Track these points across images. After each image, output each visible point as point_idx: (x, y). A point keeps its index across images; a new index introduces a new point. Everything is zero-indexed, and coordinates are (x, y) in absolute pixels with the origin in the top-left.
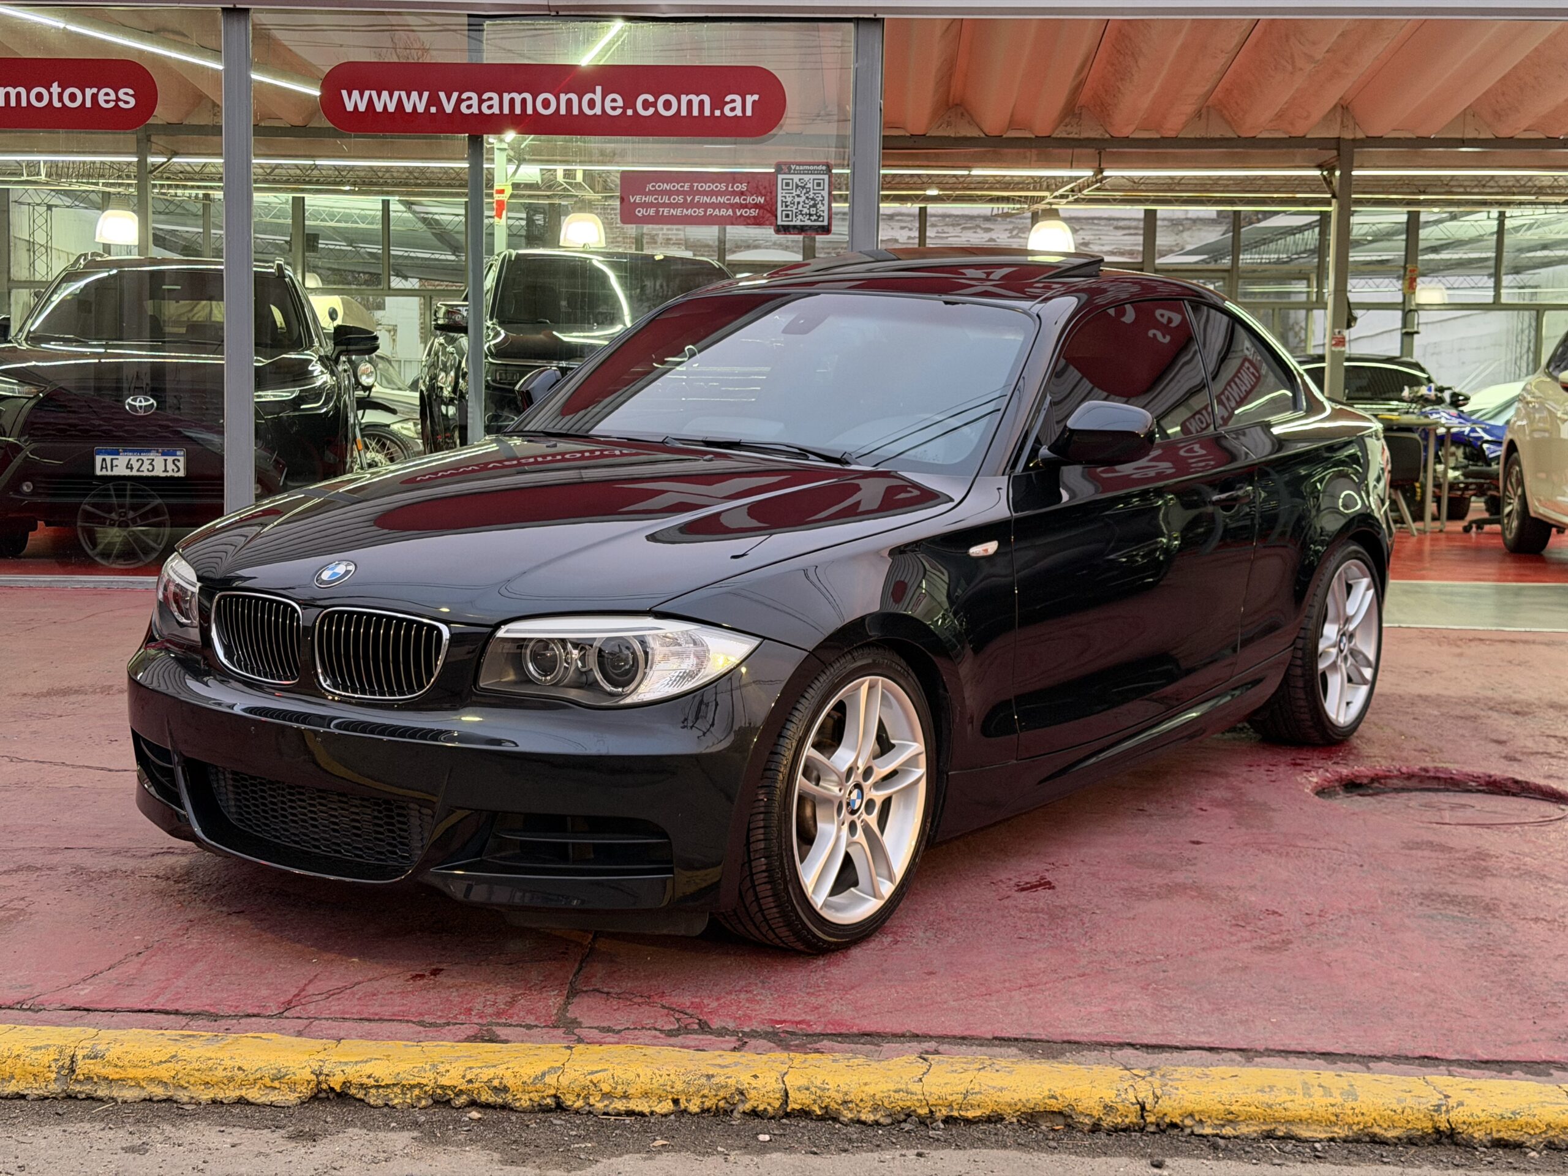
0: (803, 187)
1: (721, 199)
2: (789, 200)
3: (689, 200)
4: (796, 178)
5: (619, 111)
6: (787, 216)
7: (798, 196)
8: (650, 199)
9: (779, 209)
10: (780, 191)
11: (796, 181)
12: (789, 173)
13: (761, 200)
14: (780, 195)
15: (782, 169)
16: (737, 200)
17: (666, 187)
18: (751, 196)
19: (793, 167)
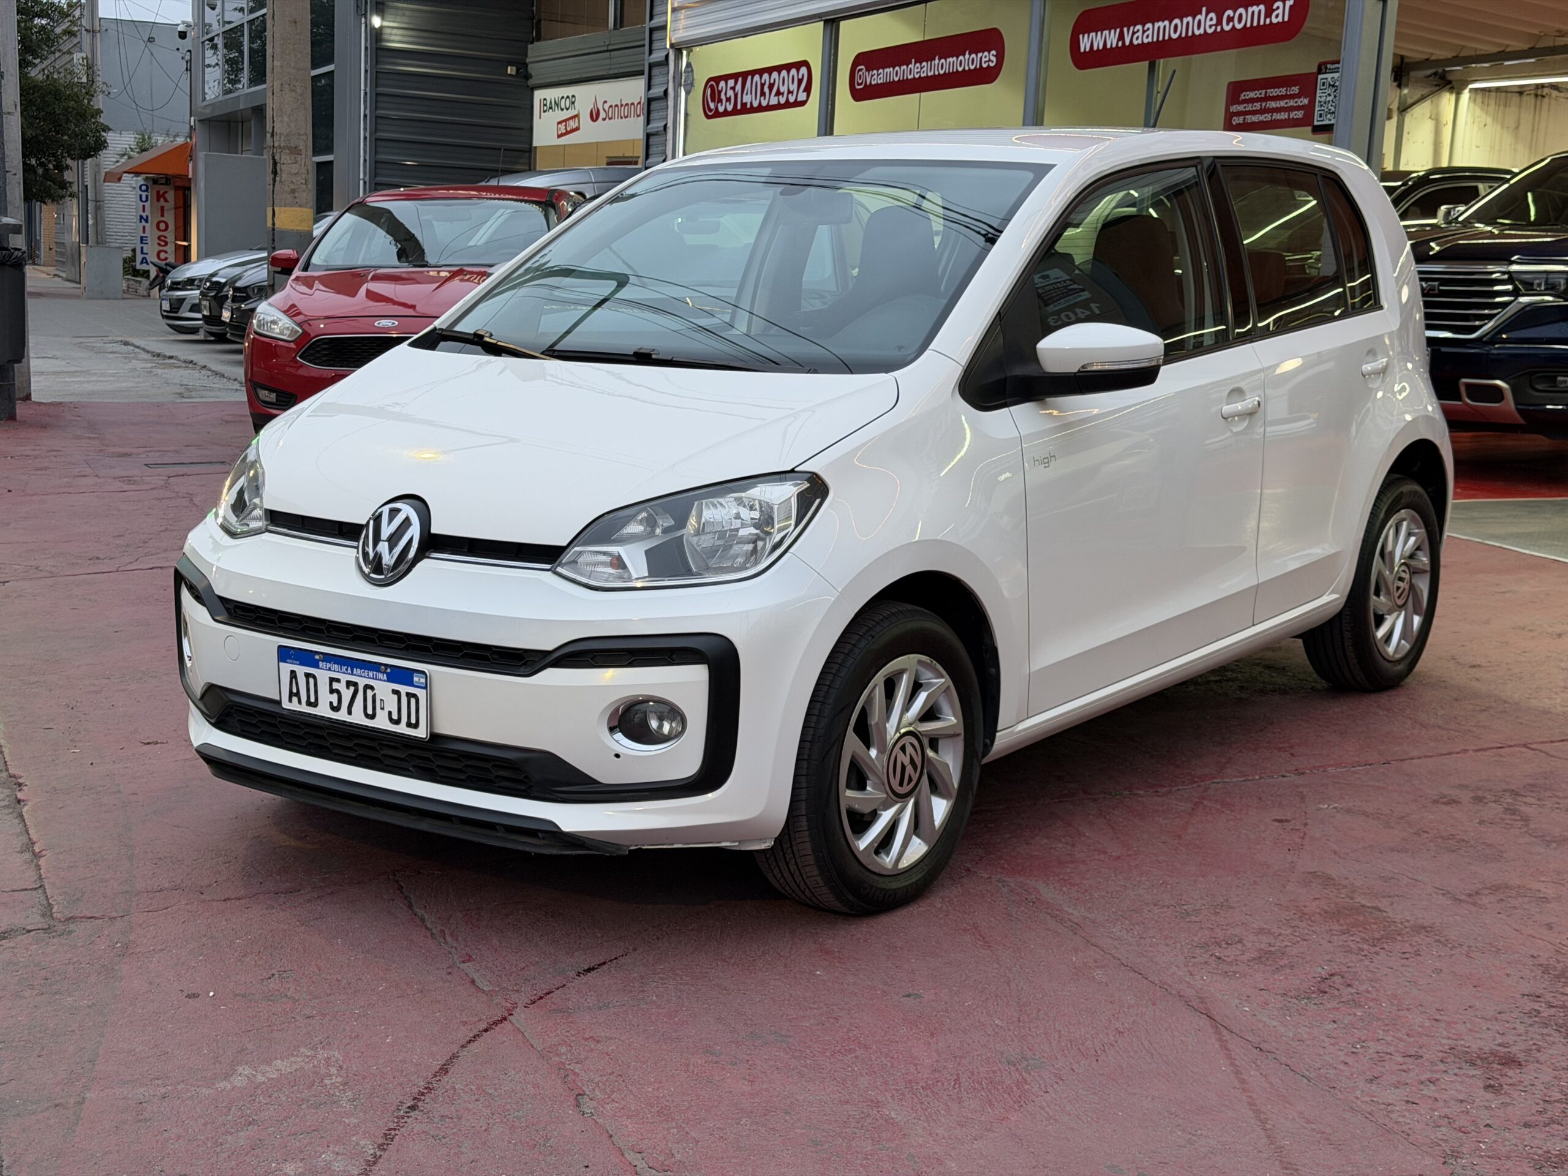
0: (1333, 86)
1: (1282, 104)
2: (1323, 99)
3: (1263, 105)
4: (1329, 76)
5: (1213, 28)
6: (1321, 116)
7: (1329, 95)
8: (1241, 108)
9: (1317, 109)
10: (1318, 91)
11: (1329, 79)
12: (1326, 73)
13: (1306, 101)
14: (1318, 95)
15: (1322, 68)
16: (1292, 103)
17: (1252, 95)
18: (1300, 98)
19: (1329, 66)
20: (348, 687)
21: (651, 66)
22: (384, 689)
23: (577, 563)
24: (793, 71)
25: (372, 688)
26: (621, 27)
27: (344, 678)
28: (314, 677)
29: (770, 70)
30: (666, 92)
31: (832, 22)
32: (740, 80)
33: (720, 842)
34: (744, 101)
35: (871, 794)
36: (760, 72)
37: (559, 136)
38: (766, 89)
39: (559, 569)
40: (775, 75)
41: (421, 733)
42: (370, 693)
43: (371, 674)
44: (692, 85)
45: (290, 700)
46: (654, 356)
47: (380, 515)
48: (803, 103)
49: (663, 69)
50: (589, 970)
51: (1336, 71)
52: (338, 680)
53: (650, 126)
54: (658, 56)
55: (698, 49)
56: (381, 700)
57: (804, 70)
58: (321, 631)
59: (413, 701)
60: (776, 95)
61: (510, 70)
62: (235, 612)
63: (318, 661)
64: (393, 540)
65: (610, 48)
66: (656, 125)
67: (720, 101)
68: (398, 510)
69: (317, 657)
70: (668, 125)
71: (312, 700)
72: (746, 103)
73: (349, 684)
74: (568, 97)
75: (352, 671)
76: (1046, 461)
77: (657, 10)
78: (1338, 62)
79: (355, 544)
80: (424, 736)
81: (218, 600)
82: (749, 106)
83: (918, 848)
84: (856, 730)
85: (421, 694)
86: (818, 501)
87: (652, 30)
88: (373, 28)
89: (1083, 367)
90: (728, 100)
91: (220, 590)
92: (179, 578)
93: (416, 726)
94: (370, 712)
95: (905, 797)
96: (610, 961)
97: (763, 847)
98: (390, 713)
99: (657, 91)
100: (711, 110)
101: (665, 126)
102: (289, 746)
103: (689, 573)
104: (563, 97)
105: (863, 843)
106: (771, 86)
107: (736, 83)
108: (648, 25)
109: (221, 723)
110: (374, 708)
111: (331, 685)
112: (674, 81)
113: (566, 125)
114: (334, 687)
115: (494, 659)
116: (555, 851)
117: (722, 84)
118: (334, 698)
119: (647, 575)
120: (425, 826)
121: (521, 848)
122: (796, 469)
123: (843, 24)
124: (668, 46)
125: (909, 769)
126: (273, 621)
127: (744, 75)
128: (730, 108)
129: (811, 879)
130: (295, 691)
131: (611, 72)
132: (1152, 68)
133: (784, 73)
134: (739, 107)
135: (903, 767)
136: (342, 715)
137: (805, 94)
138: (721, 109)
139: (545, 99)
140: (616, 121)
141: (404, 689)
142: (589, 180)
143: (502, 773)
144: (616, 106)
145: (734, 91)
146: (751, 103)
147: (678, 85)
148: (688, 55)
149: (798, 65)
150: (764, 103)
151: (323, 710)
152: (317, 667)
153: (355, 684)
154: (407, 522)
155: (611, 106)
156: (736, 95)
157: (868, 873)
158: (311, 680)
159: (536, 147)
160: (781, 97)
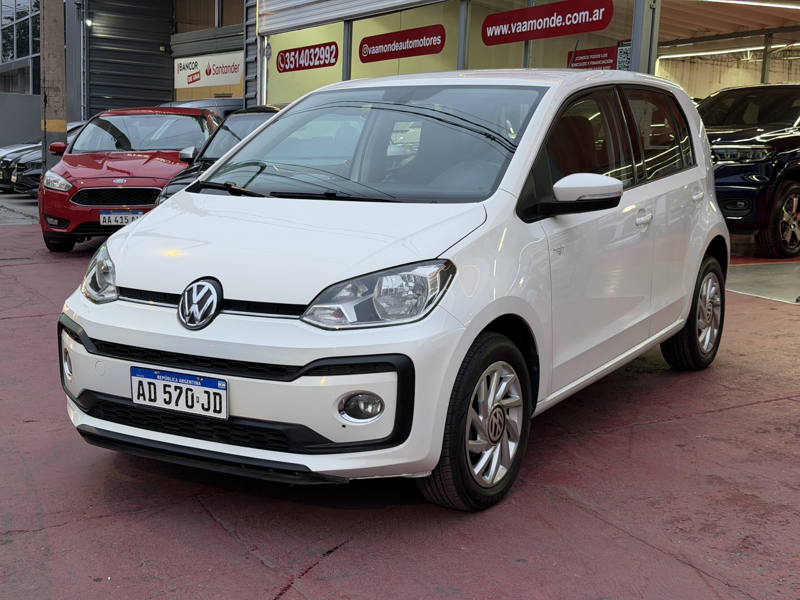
0: (626, 53)
1: (599, 62)
2: (621, 60)
3: (588, 63)
4: (624, 48)
7: (624, 58)
9: (618, 65)
10: (618, 56)
11: (624, 50)
12: (622, 46)
13: (611, 61)
14: (618, 58)
15: (620, 44)
16: (604, 62)
17: (582, 58)
18: (608, 59)
19: (623, 43)
20: (176, 390)
21: (247, 45)
22: (199, 391)
23: (314, 314)
24: (328, 47)
25: (191, 390)
26: (222, 26)
27: (173, 384)
28: (154, 384)
29: (314, 47)
30: (256, 59)
31: (349, 21)
32: (298, 52)
33: (401, 474)
34: (300, 63)
35: (480, 442)
36: (309, 48)
37: (189, 83)
38: (313, 57)
39: (305, 319)
40: (317, 49)
41: (223, 416)
42: (190, 393)
43: (190, 382)
44: (270, 55)
45: (138, 398)
46: (337, 195)
47: (192, 289)
48: (333, 64)
49: (254, 47)
50: (330, 552)
51: (629, 45)
52: (169, 386)
53: (247, 77)
54: (251, 40)
55: (273, 36)
56: (197, 397)
57: (333, 47)
58: (157, 357)
59: (218, 397)
60: (318, 60)
61: (162, 49)
62: (101, 347)
63: (157, 375)
64: (201, 304)
65: (216, 37)
66: (251, 76)
67: (287, 63)
68: (203, 286)
69: (156, 373)
70: (258, 76)
71: (153, 397)
72: (301, 64)
73: (176, 388)
74: (193, 63)
75: (178, 380)
76: (559, 250)
77: (249, 16)
78: (630, 41)
79: (177, 306)
80: (225, 418)
81: (90, 340)
82: (303, 66)
83: (503, 471)
84: (473, 406)
85: (223, 393)
86: (451, 276)
87: (247, 26)
88: (87, 26)
89: (579, 198)
90: (291, 62)
91: (92, 334)
92: (61, 327)
93: (220, 412)
94: (190, 404)
95: (495, 443)
96: (340, 546)
97: (425, 475)
98: (203, 405)
99: (251, 58)
100: (281, 68)
101: (256, 77)
102: (135, 425)
103: (377, 319)
104: (190, 63)
105: (477, 470)
106: (315, 56)
107: (295, 54)
108: (245, 24)
109: (91, 412)
110: (193, 402)
111: (165, 389)
112: (260, 53)
113: (192, 78)
114: (167, 390)
115: (267, 372)
116: (305, 483)
117: (288, 54)
118: (167, 397)
119: (356, 320)
120: (224, 470)
121: (285, 481)
122: (438, 258)
123: (354, 22)
124: (257, 35)
125: (498, 426)
126: (126, 352)
127: (300, 50)
128: (292, 67)
129: (450, 493)
130: (141, 392)
131: (217, 50)
132: (527, 45)
133: (322, 48)
134: (297, 66)
135: (496, 425)
136: (172, 406)
137: (334, 59)
138: (287, 67)
139: (181, 64)
140: (220, 75)
141: (212, 390)
142: (214, 105)
143: (273, 438)
144: (220, 67)
145: (294, 58)
146: (304, 64)
147: (262, 55)
148: (268, 39)
149: (330, 44)
150: (312, 64)
151: (160, 404)
152: (156, 378)
153: (181, 388)
154: (209, 293)
155: (217, 67)
156: (295, 60)
157: (479, 488)
158: (152, 387)
159: (176, 89)
160: (321, 61)
